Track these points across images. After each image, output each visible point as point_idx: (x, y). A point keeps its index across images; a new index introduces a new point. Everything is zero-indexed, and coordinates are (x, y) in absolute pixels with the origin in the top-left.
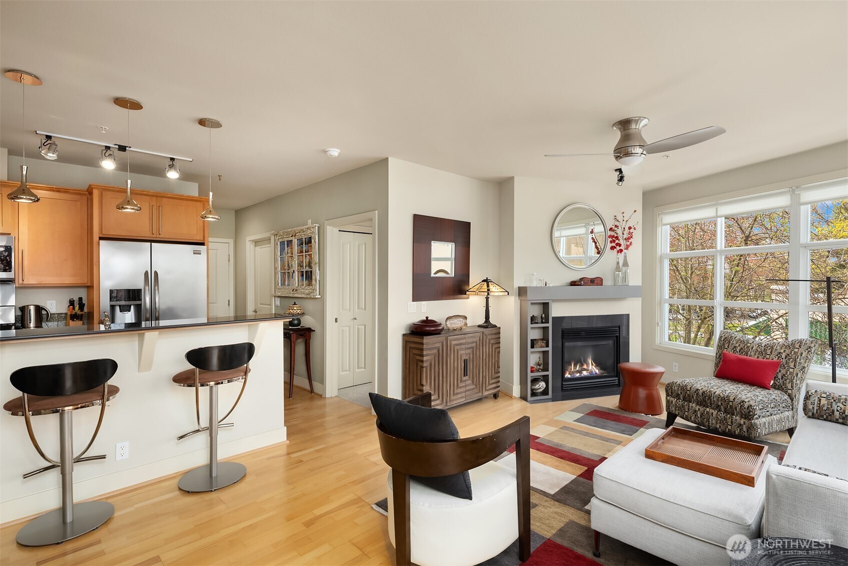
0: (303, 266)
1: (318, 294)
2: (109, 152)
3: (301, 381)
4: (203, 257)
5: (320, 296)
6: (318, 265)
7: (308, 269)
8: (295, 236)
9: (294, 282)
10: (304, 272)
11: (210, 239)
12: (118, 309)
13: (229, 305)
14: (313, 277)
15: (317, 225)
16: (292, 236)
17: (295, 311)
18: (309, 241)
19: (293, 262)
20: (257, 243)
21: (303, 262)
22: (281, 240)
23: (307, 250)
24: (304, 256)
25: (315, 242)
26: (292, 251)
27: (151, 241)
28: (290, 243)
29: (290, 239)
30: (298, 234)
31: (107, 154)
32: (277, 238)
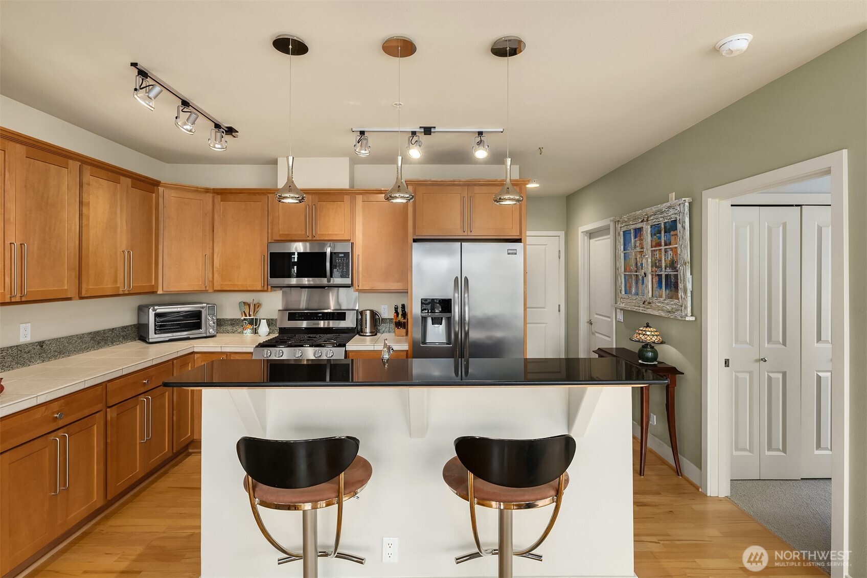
0: (661, 267)
1: (689, 313)
2: (415, 138)
3: (659, 445)
4: (519, 257)
5: (693, 319)
6: (688, 266)
7: (669, 271)
8: (647, 220)
9: (646, 291)
10: (663, 276)
11: (528, 233)
12: (429, 321)
13: (559, 311)
14: (681, 286)
15: (687, 199)
16: (642, 222)
17: (648, 338)
18: (672, 226)
19: (644, 261)
20: (591, 234)
21: (660, 260)
22: (625, 229)
23: (668, 242)
24: (663, 251)
25: (684, 228)
26: (641, 244)
27: (461, 240)
28: (638, 232)
29: (639, 226)
30: (652, 218)
31: (413, 142)
32: (620, 226)
